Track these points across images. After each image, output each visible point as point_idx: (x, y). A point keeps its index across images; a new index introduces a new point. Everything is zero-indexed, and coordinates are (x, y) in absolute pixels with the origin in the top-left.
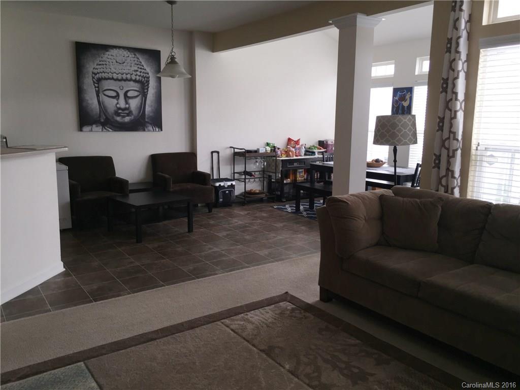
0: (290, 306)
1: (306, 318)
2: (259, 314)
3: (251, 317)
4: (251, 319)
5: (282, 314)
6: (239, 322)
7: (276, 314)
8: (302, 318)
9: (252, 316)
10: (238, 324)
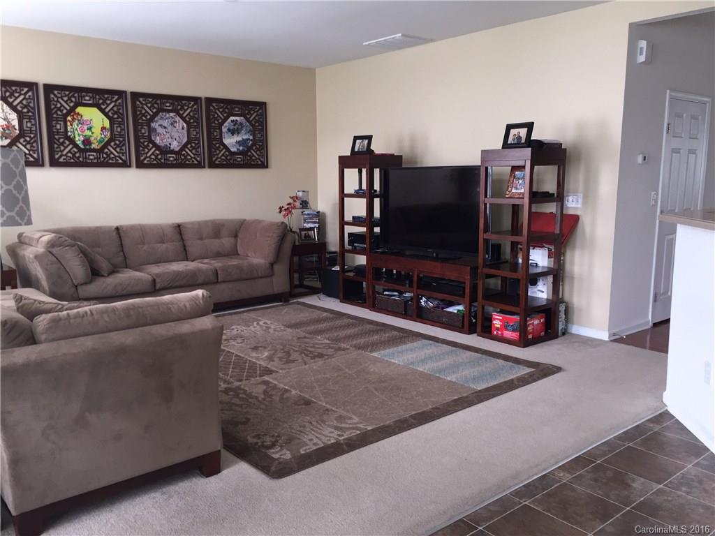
0: (276, 454)
1: (258, 436)
2: (323, 438)
3: (333, 432)
4: (333, 430)
5: (290, 440)
6: (347, 426)
7: (299, 439)
8: (263, 435)
9: (332, 435)
10: (347, 423)
